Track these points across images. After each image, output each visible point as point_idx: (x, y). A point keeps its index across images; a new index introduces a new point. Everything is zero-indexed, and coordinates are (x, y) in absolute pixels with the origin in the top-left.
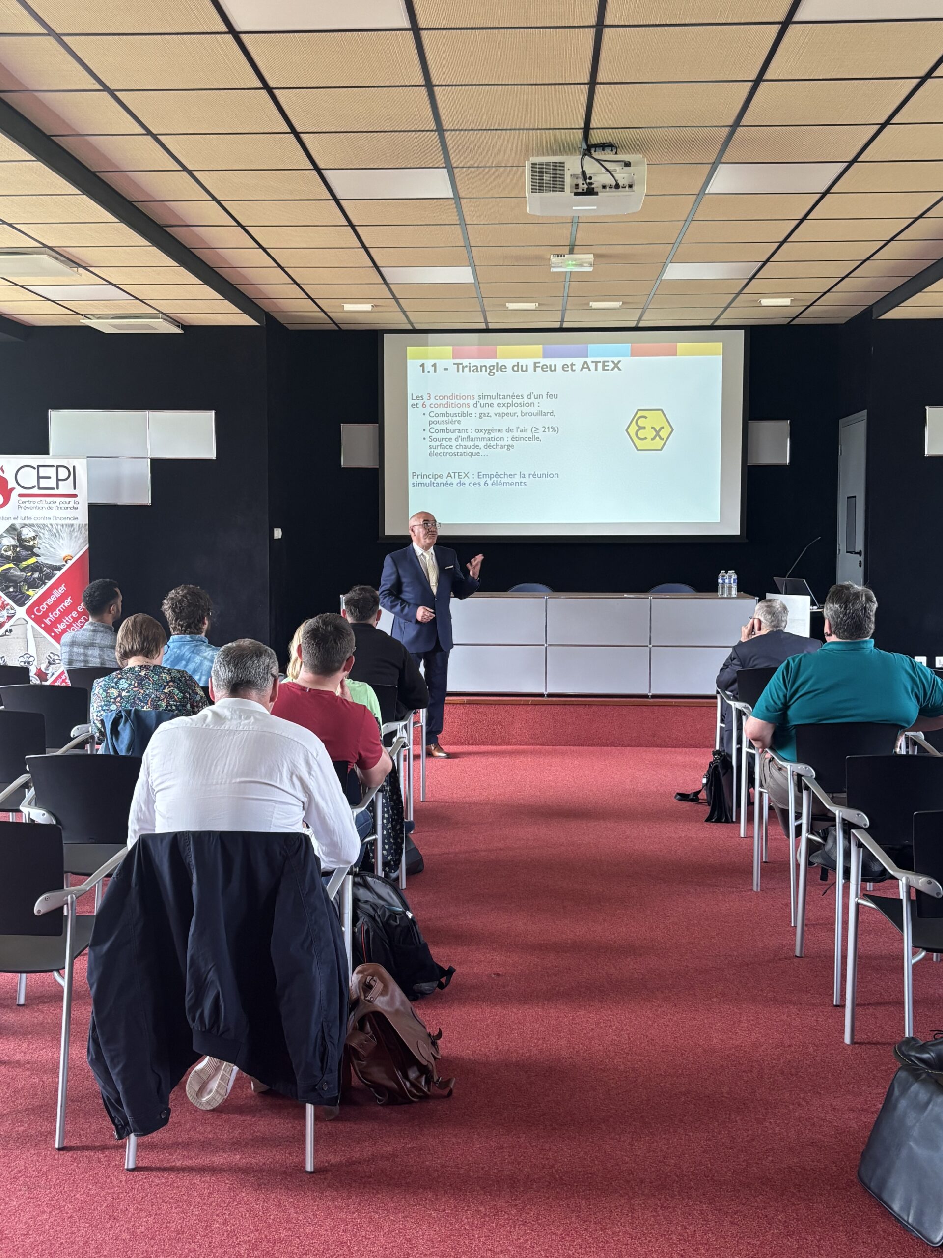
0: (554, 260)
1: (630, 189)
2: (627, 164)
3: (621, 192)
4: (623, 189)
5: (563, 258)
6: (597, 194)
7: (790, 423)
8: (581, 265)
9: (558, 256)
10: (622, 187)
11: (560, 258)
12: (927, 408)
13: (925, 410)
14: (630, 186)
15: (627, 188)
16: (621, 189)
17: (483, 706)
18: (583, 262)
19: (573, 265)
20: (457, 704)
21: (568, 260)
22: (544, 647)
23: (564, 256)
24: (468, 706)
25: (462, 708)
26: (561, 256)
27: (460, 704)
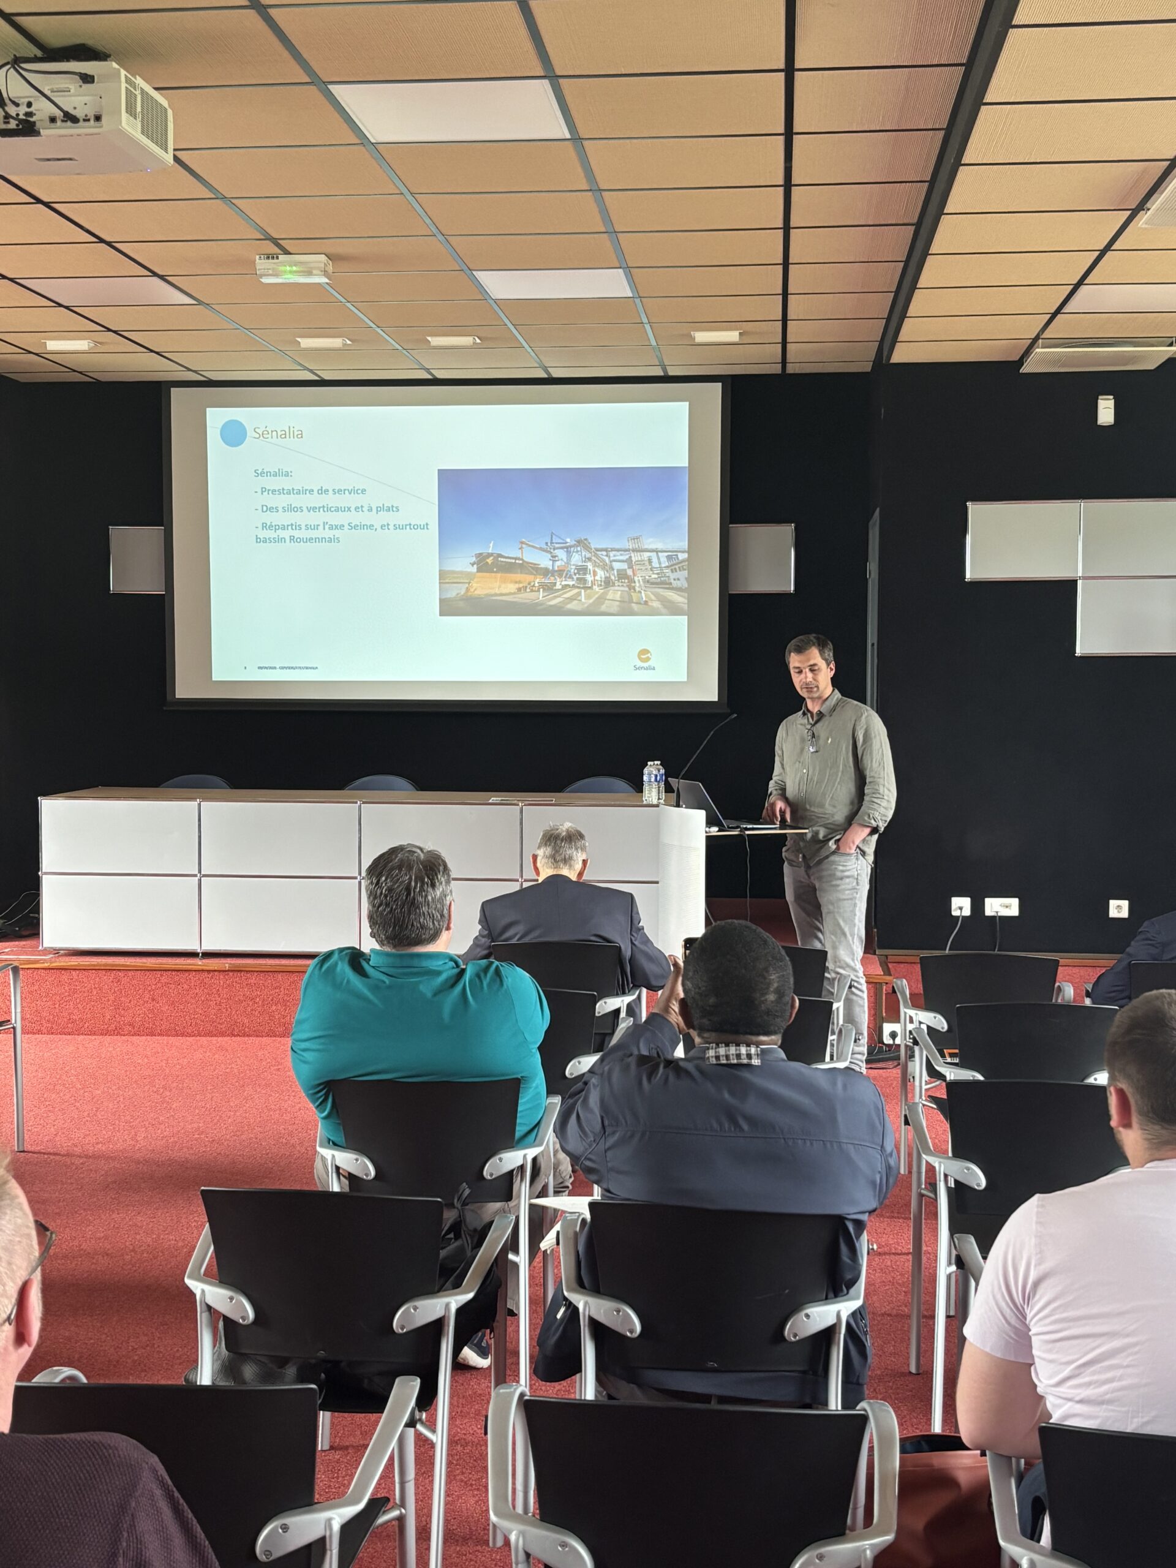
0: (261, 264)
1: (97, 124)
2: (87, 79)
3: (84, 128)
4: (87, 124)
5: (275, 261)
6: (37, 134)
7: (795, 527)
8: (309, 273)
9: (268, 258)
10: (85, 120)
11: (271, 261)
12: (969, 504)
13: (966, 508)
14: (98, 118)
15: (92, 121)
16: (81, 123)
17: (256, 974)
18: (311, 268)
19: (291, 272)
20: (215, 971)
21: (283, 264)
22: (357, 881)
23: (277, 258)
24: (231, 974)
25: (222, 977)
26: (273, 258)
27: (219, 971)
